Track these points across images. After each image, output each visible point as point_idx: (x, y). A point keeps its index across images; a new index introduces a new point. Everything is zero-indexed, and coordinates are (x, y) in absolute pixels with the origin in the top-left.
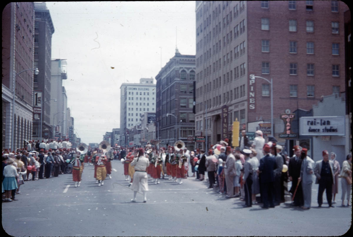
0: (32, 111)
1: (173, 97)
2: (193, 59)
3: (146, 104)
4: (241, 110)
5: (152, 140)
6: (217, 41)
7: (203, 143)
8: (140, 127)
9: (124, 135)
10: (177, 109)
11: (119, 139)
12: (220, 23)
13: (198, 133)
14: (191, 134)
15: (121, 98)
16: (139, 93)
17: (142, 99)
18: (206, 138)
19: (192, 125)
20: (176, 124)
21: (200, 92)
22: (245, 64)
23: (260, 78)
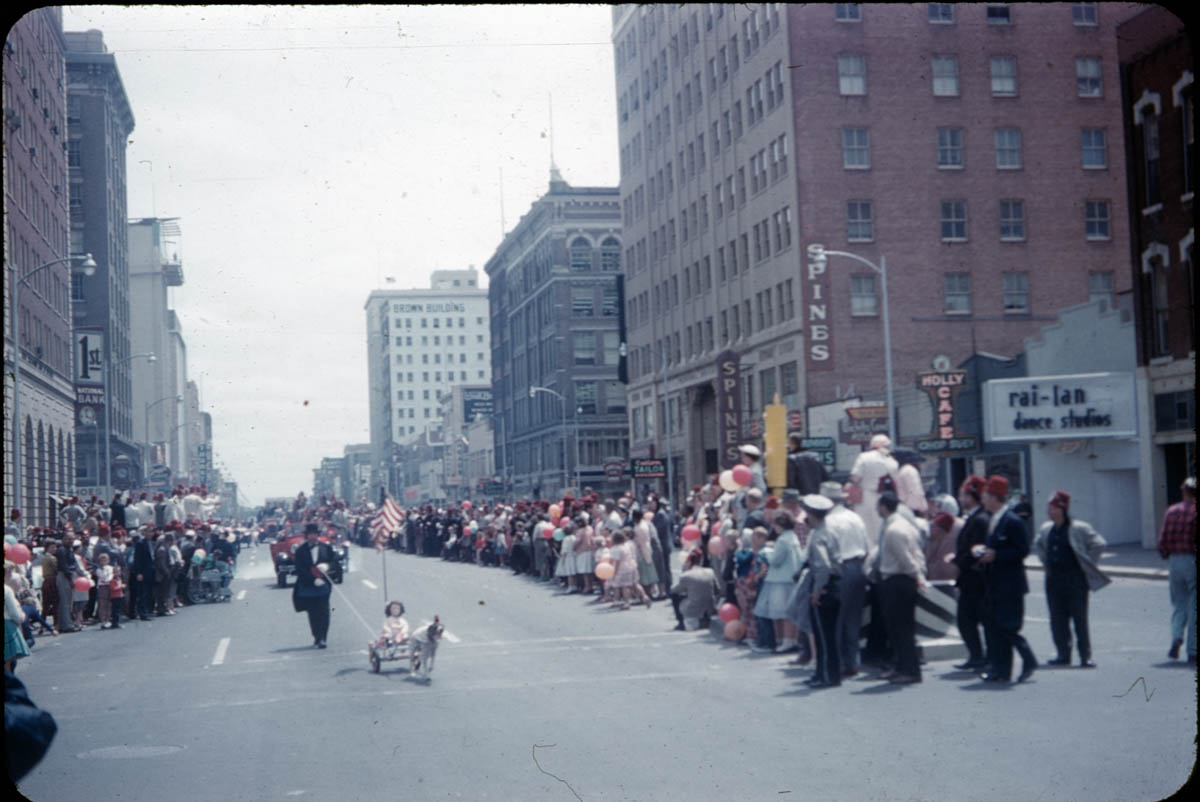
0: (74, 397)
1: (548, 332)
2: (611, 200)
3: (457, 358)
4: (782, 367)
5: (482, 480)
6: (692, 138)
7: (657, 480)
8: (441, 435)
9: (386, 464)
10: (562, 370)
11: (368, 479)
12: (698, 76)
13: (638, 448)
14: (616, 454)
15: (370, 340)
16: (430, 323)
17: (443, 341)
18: (669, 462)
19: (616, 422)
20: (564, 420)
21: (642, 311)
22: (789, 212)
23: (843, 257)
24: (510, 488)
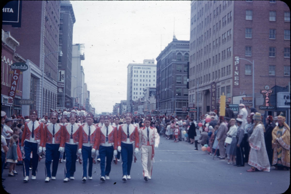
0: (57, 85)
1: (170, 75)
2: (187, 44)
3: (148, 81)
4: (227, 86)
5: (153, 110)
6: (208, 29)
7: (195, 113)
8: (143, 99)
9: (130, 106)
10: (173, 85)
11: (126, 109)
12: (211, 14)
13: (191, 104)
14: (185, 106)
15: (128, 75)
16: (142, 72)
17: (145, 76)
18: (198, 109)
19: (186, 98)
20: (173, 97)
21: (193, 71)
22: (231, 48)
23: (244, 60)
24: (159, 113)
